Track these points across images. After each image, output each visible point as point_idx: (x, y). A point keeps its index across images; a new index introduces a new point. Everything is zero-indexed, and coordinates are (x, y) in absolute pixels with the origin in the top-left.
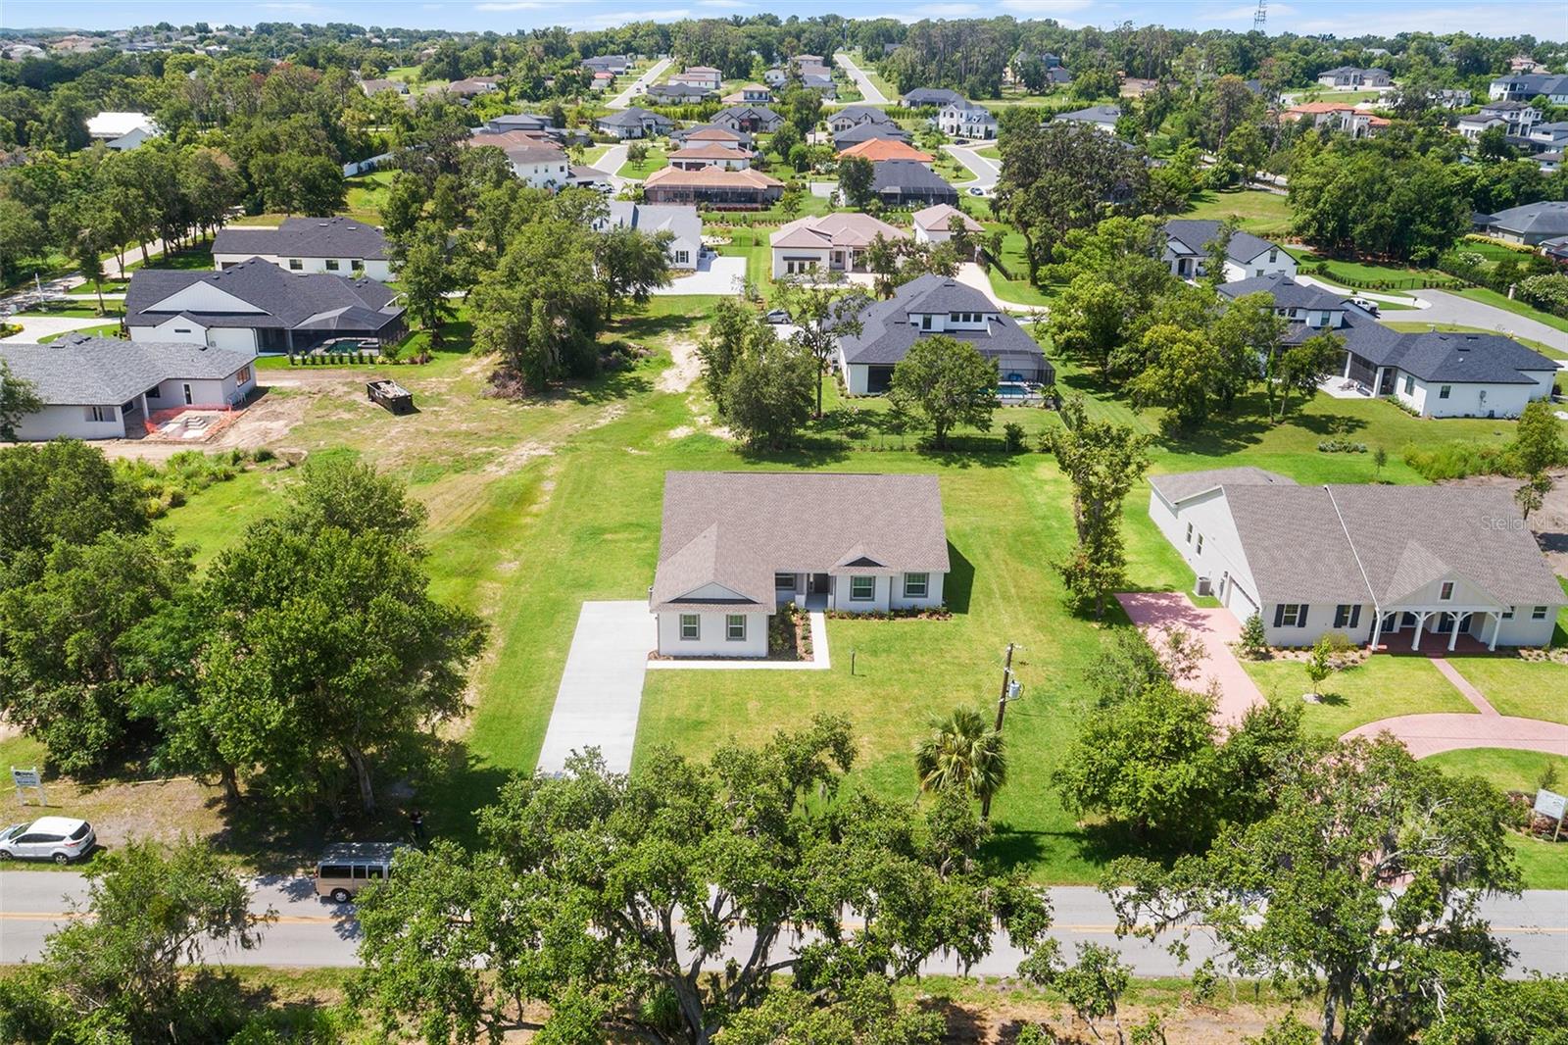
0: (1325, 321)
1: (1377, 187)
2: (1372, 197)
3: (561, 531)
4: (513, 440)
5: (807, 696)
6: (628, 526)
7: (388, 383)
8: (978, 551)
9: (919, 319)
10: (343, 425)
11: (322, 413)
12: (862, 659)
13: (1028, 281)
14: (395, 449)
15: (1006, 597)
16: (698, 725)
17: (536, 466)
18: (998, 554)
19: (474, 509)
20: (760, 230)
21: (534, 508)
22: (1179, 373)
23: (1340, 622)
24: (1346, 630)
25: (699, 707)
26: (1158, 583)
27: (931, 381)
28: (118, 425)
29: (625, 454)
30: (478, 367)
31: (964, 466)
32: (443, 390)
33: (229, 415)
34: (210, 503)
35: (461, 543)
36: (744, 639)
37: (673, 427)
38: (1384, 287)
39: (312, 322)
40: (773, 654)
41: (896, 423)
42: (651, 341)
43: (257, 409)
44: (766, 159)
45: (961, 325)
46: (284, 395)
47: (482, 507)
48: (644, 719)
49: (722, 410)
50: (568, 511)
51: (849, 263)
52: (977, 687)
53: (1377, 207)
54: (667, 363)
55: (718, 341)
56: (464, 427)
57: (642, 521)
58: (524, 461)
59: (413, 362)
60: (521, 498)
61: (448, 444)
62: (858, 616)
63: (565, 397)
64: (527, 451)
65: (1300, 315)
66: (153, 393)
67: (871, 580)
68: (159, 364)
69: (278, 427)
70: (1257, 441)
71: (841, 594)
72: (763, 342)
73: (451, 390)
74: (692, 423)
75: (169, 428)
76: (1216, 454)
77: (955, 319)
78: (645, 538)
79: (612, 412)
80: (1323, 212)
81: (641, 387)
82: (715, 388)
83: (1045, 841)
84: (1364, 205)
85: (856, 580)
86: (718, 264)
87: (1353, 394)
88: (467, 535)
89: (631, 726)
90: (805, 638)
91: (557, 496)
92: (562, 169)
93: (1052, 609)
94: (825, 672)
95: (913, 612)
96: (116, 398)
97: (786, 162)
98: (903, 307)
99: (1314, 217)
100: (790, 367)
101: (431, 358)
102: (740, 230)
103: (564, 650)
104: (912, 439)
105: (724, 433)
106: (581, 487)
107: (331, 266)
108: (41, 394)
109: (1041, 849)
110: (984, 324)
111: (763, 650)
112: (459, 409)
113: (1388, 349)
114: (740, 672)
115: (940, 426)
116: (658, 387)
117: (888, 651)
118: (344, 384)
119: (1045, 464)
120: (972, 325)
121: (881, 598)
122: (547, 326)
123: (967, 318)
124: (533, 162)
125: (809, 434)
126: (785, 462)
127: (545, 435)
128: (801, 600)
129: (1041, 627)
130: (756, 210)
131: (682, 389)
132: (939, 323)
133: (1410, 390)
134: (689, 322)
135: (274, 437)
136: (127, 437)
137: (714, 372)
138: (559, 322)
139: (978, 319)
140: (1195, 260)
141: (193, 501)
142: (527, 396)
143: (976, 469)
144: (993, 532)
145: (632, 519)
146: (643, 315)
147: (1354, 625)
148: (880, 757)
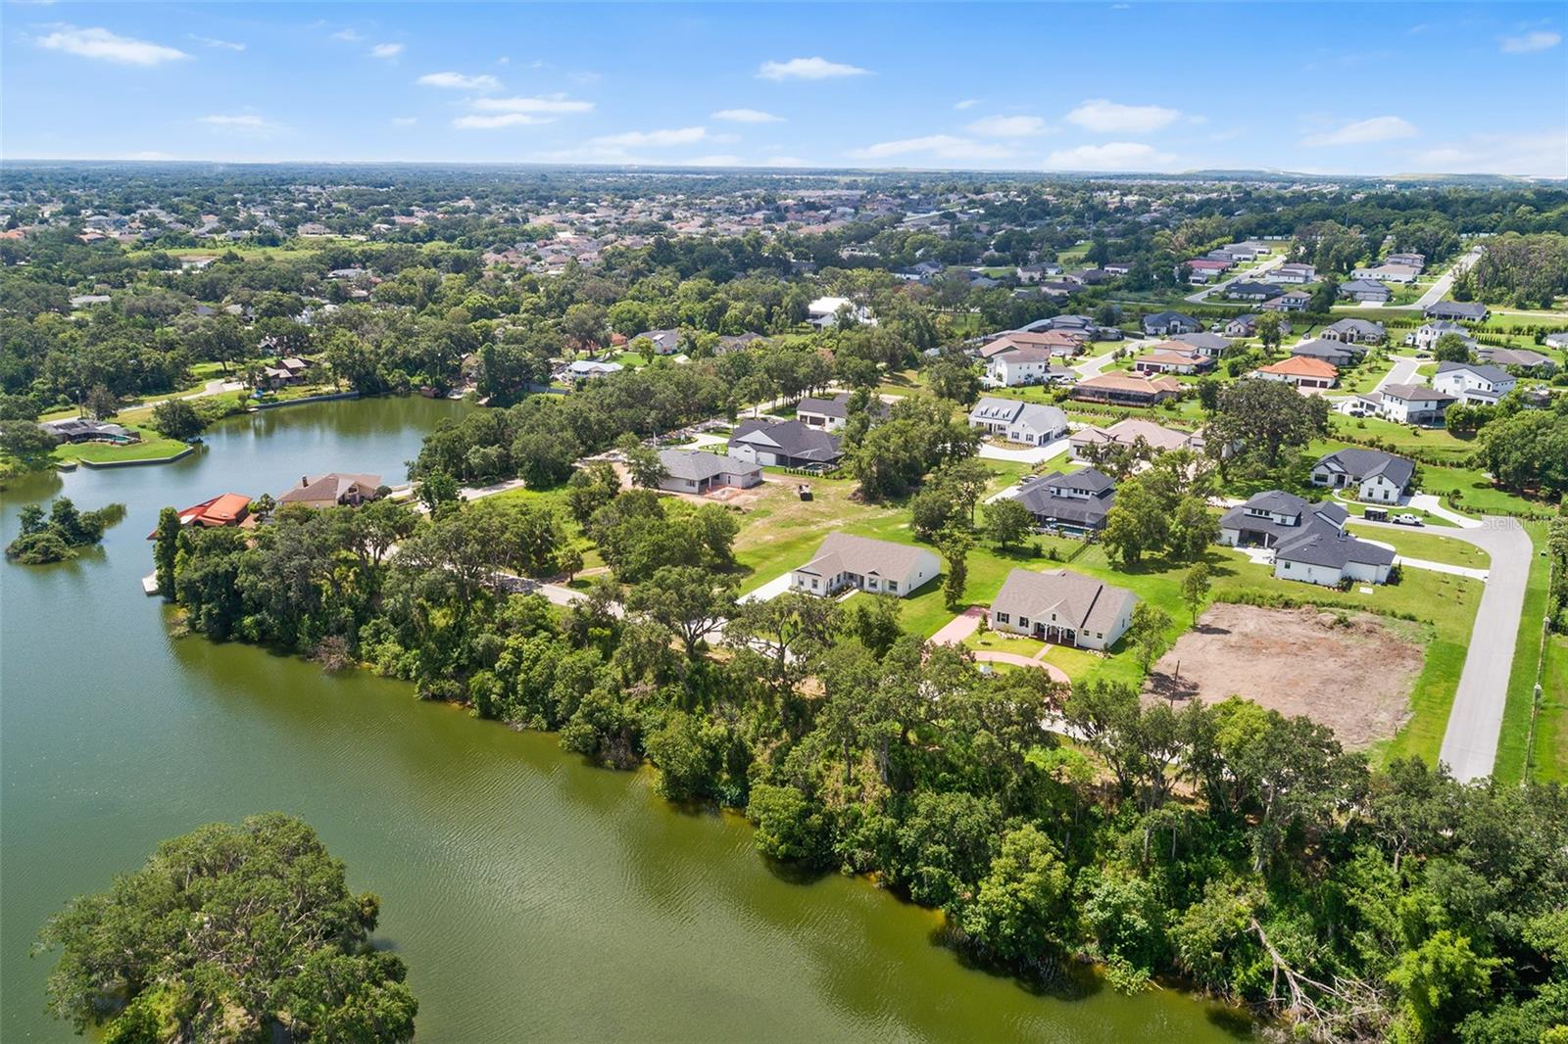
0: (1283, 521)
4: (836, 517)
7: (812, 486)
9: (1055, 490)
10: (778, 500)
11: (775, 495)
13: (1221, 476)
14: (786, 514)
17: (831, 528)
21: (811, 543)
23: (1020, 624)
24: (1022, 627)
28: (696, 489)
30: (854, 486)
32: (831, 493)
33: (739, 491)
36: (817, 589)
38: (1475, 511)
39: (804, 455)
43: (753, 490)
44: (1219, 364)
45: (1078, 495)
46: (770, 485)
56: (822, 509)
58: (829, 526)
59: (833, 478)
60: (812, 538)
61: (808, 515)
62: (870, 592)
63: (879, 503)
64: (834, 522)
65: (1271, 516)
66: (717, 477)
68: (725, 465)
69: (754, 498)
71: (866, 584)
73: (833, 494)
75: (715, 493)
77: (1075, 491)
79: (889, 513)
85: (870, 579)
87: (1265, 562)
92: (1040, 367)
95: (890, 596)
96: (697, 477)
98: (1050, 483)
101: (842, 478)
108: (670, 473)
110: (1089, 497)
111: (824, 594)
112: (829, 502)
115: (1004, 539)
118: (796, 483)
120: (1084, 496)
121: (879, 588)
123: (1081, 492)
124: (1017, 362)
127: (851, 517)
128: (854, 584)
130: (1142, 407)
132: (1064, 493)
136: (697, 493)
139: (1087, 493)
142: (863, 500)
147: (1025, 626)
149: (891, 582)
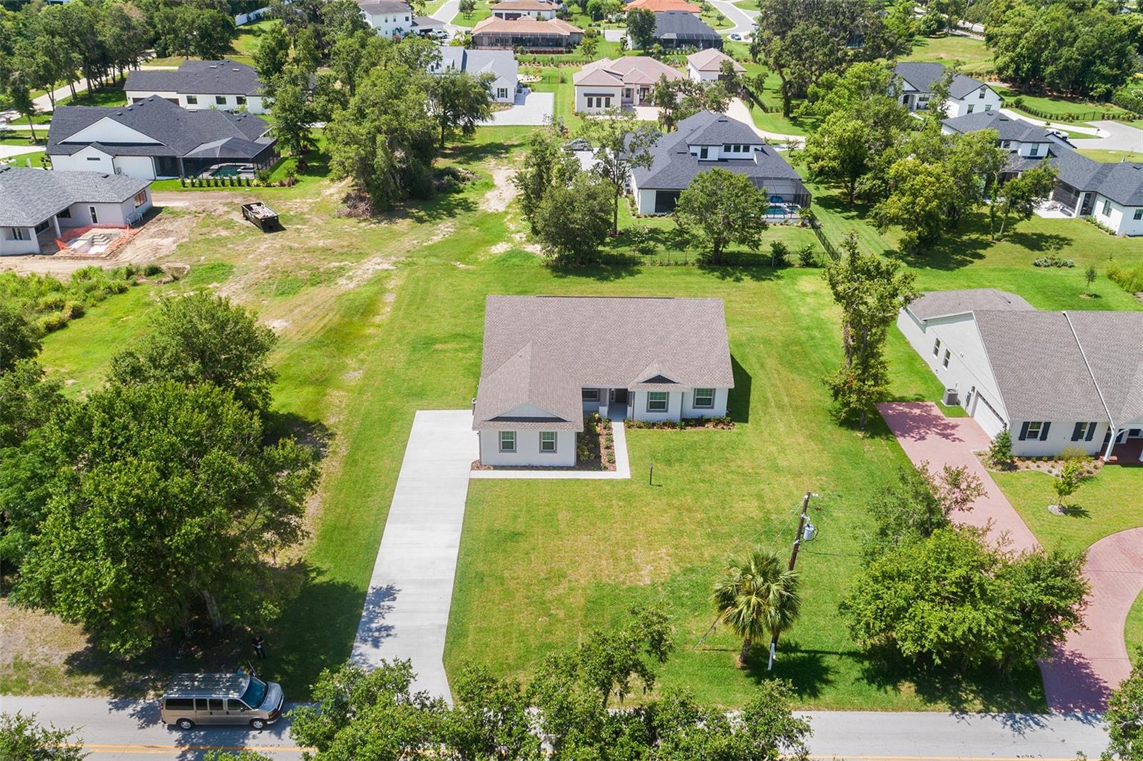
0: (1034, 151)
1: (1067, 34)
2: (1061, 43)
3: (399, 341)
4: (362, 255)
5: (611, 506)
6: (455, 337)
7: (259, 204)
8: (753, 360)
9: (698, 150)
10: (221, 242)
11: (204, 230)
12: (660, 468)
13: (782, 113)
14: (263, 264)
15: (780, 407)
16: (515, 536)
17: (379, 280)
18: (771, 363)
19: (326, 321)
20: (565, 69)
21: (377, 319)
22: (921, 200)
23: (1077, 435)
24: (1081, 442)
25: (516, 518)
26: (910, 394)
27: (711, 207)
28: (33, 243)
29: (454, 268)
30: (333, 190)
31: (738, 280)
32: (306, 210)
33: (127, 233)
34: (105, 314)
35: (314, 352)
36: (555, 452)
37: (494, 243)
38: (1070, 118)
39: (200, 151)
40: (581, 464)
41: (680, 240)
42: (476, 166)
43: (152, 227)
44: (569, 10)
45: (732, 155)
46: (175, 214)
47: (333, 318)
48: (466, 530)
49: (535, 231)
50: (405, 322)
51: (637, 98)
52: (760, 497)
53: (1065, 52)
54: (489, 186)
55: (532, 170)
56: (321, 244)
57: (468, 332)
58: (369, 275)
59: (282, 185)
60: (366, 309)
61: (307, 260)
62: (654, 425)
63: (405, 216)
64: (373, 265)
65: (1013, 146)
66: (64, 214)
67: (665, 395)
68: (69, 189)
69: (168, 243)
70: (981, 257)
71: (639, 407)
72: (568, 173)
73: (311, 210)
74: (510, 240)
75: (76, 245)
76: (948, 269)
77: (727, 149)
78: (471, 348)
79: (444, 229)
80: (1020, 55)
81: (467, 207)
82: (529, 209)
83: (829, 661)
84: (1054, 50)
85: (651, 395)
86: (531, 98)
87: (1057, 214)
88: (319, 344)
89: (456, 537)
90: (607, 448)
91: (397, 308)
92: (407, 19)
93: (821, 418)
94: (626, 482)
95: (701, 422)
96: (29, 220)
97: (584, 13)
98: (684, 140)
99: (1012, 60)
100: (592, 196)
101: (297, 181)
102: (549, 70)
103: (399, 459)
104: (692, 254)
105: (536, 249)
106: (417, 300)
107: (221, 101)
109: (826, 670)
110: (751, 154)
111: (572, 460)
112: (318, 228)
113: (1089, 176)
114: (551, 481)
115: (717, 244)
116: (482, 207)
117: (680, 460)
118: (225, 205)
119: (805, 277)
120: (742, 155)
121: (674, 411)
122: (389, 157)
123: (737, 149)
124: (382, 13)
125: (607, 249)
126: (588, 276)
127: (387, 250)
128: (604, 411)
129: (810, 437)
130: (561, 52)
131: (502, 209)
132: (714, 154)
133: (1107, 211)
134: (507, 148)
135: (163, 252)
136: (41, 253)
137: (528, 197)
138: (399, 154)
139: (746, 149)
140: (917, 96)
141: (91, 312)
142: (373, 215)
143: (748, 281)
144: (767, 342)
145: (459, 330)
146: (470, 143)
147: (1089, 438)
148: (677, 570)
149: (699, 391)
